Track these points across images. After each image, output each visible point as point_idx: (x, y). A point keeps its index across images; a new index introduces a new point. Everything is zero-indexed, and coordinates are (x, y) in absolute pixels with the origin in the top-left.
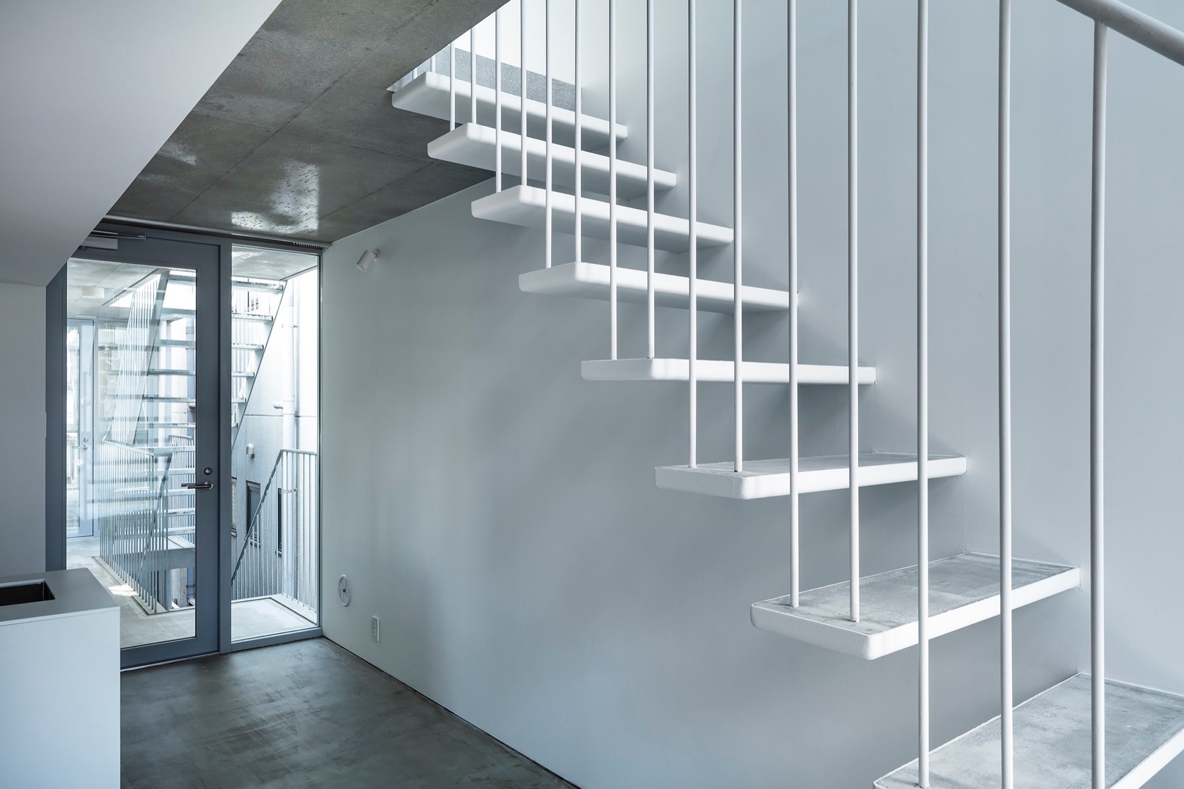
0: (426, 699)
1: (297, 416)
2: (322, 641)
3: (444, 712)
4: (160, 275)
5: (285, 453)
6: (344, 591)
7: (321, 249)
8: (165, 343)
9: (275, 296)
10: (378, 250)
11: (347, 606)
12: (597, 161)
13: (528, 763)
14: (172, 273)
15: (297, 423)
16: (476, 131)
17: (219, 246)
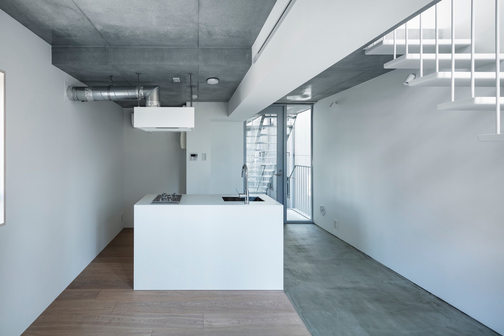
0: (359, 251)
1: (294, 155)
2: (314, 225)
3: (368, 257)
4: (262, 116)
5: (297, 166)
6: (323, 210)
7: (313, 104)
8: (262, 135)
9: (293, 119)
10: (337, 102)
11: (324, 215)
12: (446, 56)
13: (413, 284)
14: (266, 115)
15: (294, 157)
16: (410, 56)
17: (283, 107)
